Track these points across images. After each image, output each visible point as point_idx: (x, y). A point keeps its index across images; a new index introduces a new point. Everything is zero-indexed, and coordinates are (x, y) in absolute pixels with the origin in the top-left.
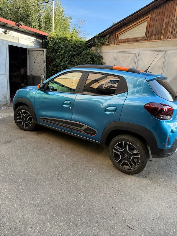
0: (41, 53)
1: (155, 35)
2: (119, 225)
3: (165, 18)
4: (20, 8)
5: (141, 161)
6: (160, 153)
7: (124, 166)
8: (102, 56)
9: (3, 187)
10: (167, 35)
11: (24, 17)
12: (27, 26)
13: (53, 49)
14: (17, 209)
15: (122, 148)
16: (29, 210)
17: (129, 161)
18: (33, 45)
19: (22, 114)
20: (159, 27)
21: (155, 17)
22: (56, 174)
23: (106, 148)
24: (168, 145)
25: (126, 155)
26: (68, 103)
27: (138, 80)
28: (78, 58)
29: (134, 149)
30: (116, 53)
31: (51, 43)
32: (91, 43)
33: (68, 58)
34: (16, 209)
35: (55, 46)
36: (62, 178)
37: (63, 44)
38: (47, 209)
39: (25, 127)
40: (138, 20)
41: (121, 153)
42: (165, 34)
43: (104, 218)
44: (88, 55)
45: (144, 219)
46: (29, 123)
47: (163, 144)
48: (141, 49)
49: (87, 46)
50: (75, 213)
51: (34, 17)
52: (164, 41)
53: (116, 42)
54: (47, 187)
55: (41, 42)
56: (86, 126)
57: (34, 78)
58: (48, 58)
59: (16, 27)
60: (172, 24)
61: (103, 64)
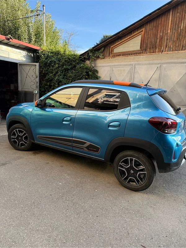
0: (33, 67)
1: (150, 48)
2: (133, 246)
3: (159, 32)
4: (7, 21)
5: (148, 177)
6: (166, 167)
7: (130, 183)
8: (97, 70)
9: (5, 214)
10: (161, 48)
11: (12, 31)
12: (16, 39)
13: (46, 64)
14: (24, 238)
15: (128, 164)
16: (37, 237)
17: (136, 178)
18: (24, 59)
19: (17, 133)
20: (154, 41)
21: (149, 30)
22: (60, 196)
23: (110, 164)
24: (174, 159)
25: (132, 172)
26: (68, 120)
27: (138, 94)
28: (72, 72)
29: (140, 165)
30: (111, 66)
31: (43, 57)
32: (84, 56)
33: (62, 72)
34: (22, 238)
35: (47, 60)
36: (68, 199)
37: (56, 57)
38: (56, 235)
39: (21, 146)
40: (132, 33)
41: (127, 169)
42: (159, 47)
43: (117, 239)
44: (82, 69)
45: (157, 236)
46: (24, 142)
47: (169, 158)
48: (136, 62)
49: (81, 60)
50: (86, 237)
51: (23, 30)
52: (159, 54)
53: (110, 55)
54: (53, 211)
55: (33, 56)
56: (88, 143)
57: (26, 93)
58: (40, 72)
59: (6, 41)
60: (166, 38)
61: (98, 77)
